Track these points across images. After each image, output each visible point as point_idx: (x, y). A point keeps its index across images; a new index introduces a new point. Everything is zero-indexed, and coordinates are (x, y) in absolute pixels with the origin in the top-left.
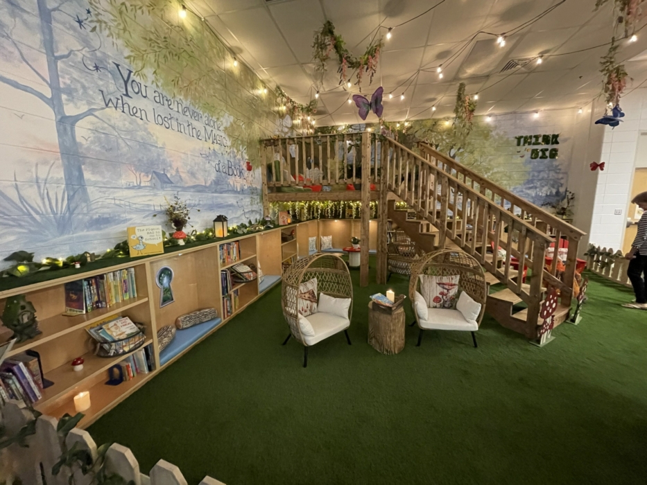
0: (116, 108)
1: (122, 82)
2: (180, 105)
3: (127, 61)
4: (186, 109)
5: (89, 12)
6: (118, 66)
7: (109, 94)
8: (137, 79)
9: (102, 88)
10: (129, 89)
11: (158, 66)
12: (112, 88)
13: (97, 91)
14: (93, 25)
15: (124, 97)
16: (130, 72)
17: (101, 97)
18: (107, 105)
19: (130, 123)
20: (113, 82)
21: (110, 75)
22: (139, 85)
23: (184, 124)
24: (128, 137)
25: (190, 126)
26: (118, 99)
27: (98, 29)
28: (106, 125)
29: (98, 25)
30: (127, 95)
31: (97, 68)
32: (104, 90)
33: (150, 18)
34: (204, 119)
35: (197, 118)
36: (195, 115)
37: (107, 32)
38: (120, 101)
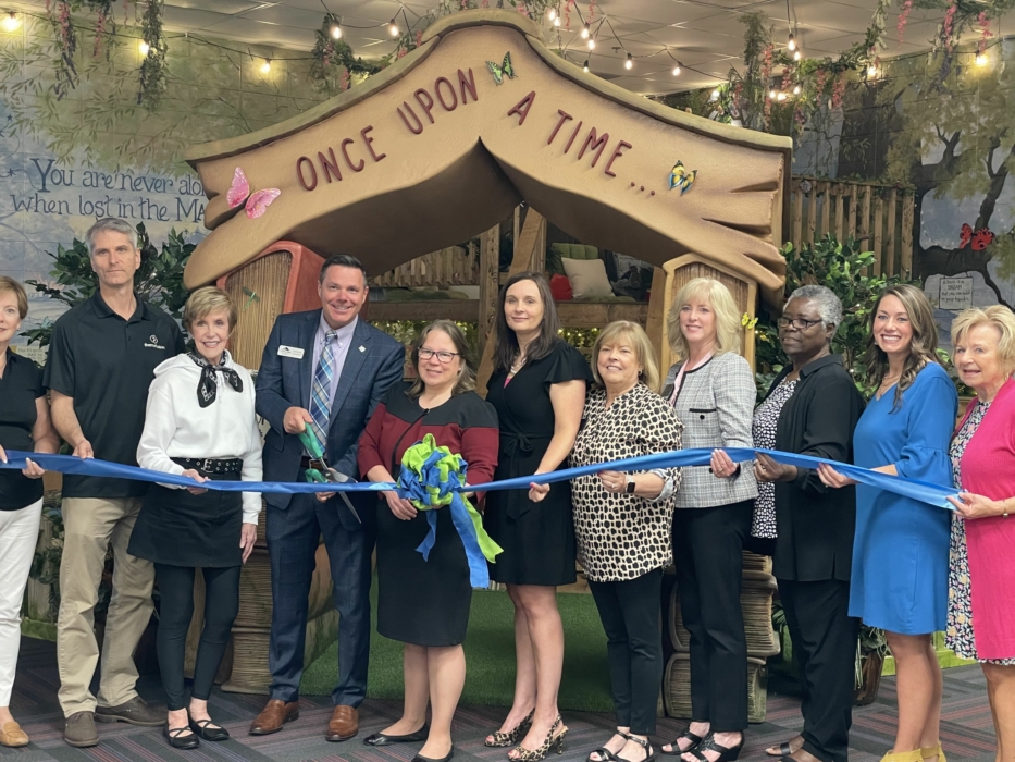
0: (27, 209)
1: (39, 177)
2: (127, 179)
3: (50, 150)
4: (138, 181)
5: (10, 117)
6: (35, 160)
7: (21, 195)
8: (60, 167)
9: (14, 193)
10: (48, 181)
11: (95, 138)
12: (26, 188)
13: (9, 197)
14: (11, 130)
15: (39, 194)
16: (51, 161)
17: (11, 202)
18: (17, 209)
19: (43, 222)
20: (28, 181)
21: (25, 175)
22: (62, 174)
23: (132, 203)
24: (38, 240)
25: (146, 205)
26: (31, 198)
27: (18, 130)
28: (13, 232)
29: (18, 126)
30: (44, 190)
31: (11, 172)
32: (16, 193)
33: (89, 83)
34: (177, 185)
35: (161, 189)
36: (158, 185)
37: (29, 128)
38: (34, 201)
